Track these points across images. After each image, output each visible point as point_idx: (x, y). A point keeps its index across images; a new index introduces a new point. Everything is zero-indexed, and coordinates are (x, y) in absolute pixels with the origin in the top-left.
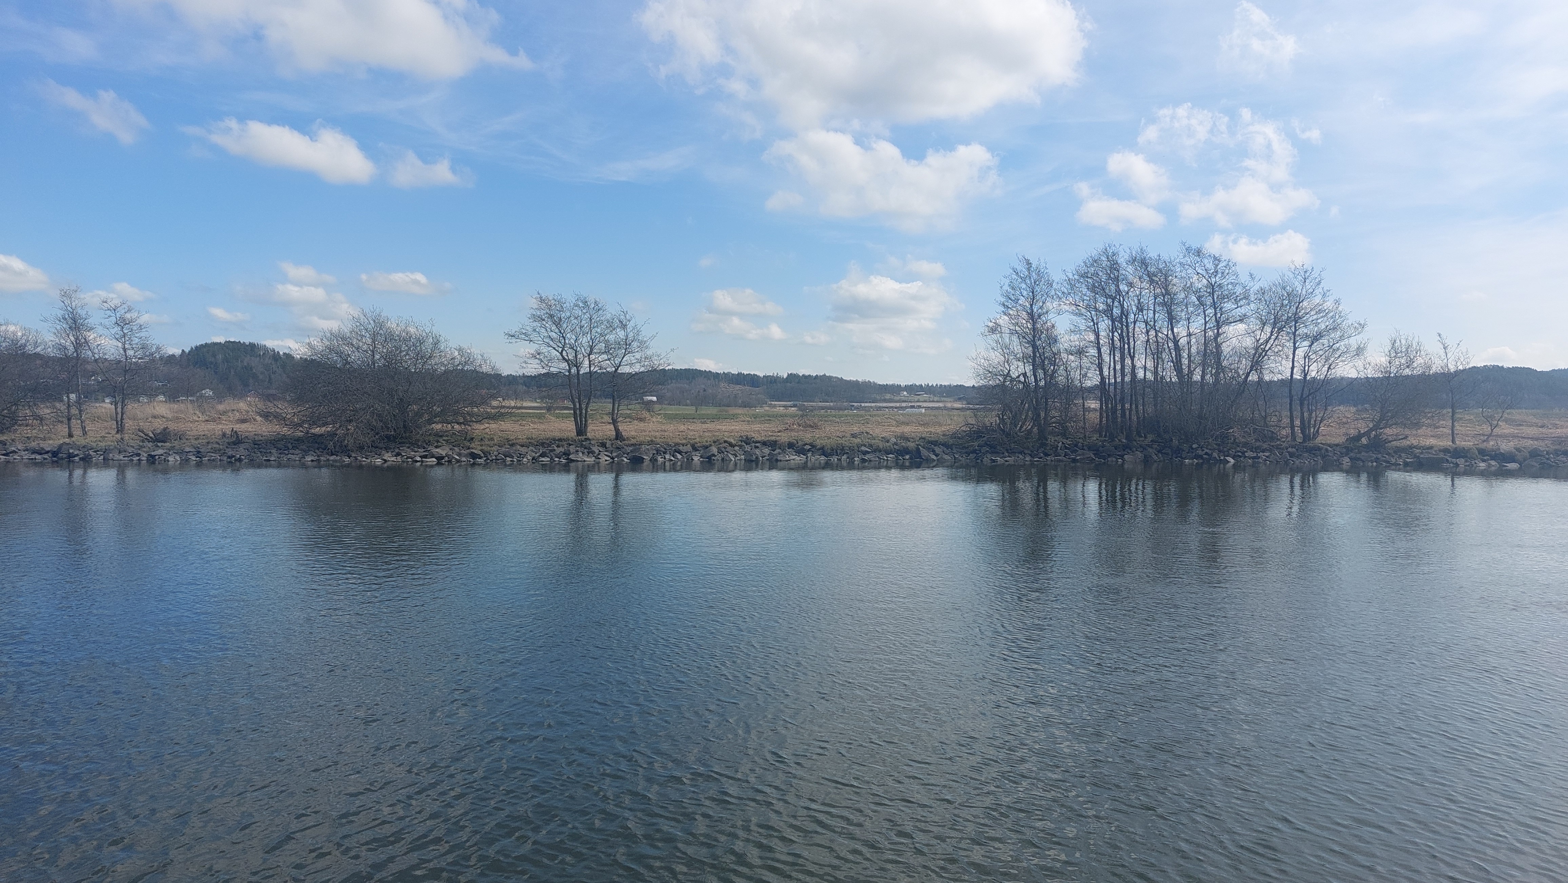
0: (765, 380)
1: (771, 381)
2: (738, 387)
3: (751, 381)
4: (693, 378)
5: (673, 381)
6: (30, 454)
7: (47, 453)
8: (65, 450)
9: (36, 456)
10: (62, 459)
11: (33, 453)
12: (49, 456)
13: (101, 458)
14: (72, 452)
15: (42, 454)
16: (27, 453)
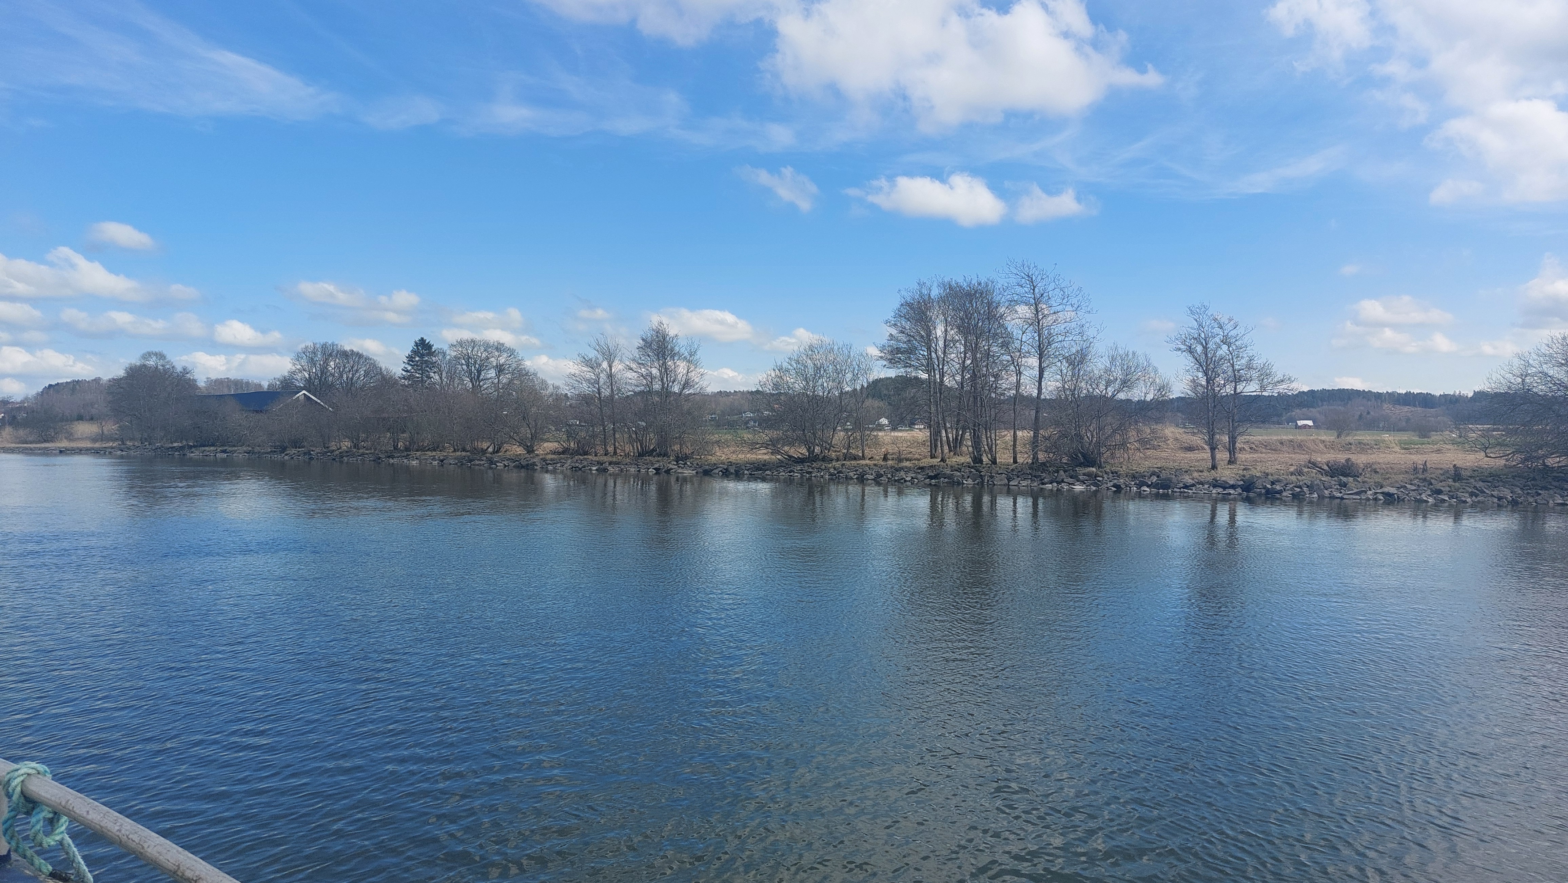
0: (1443, 400)
1: (1451, 402)
2: (1406, 409)
3: (1425, 400)
4: (1349, 399)
5: (1325, 403)
6: (1211, 488)
7: (1233, 487)
8: (1259, 484)
9: (1220, 490)
10: (1260, 495)
11: (1215, 486)
12: (1239, 490)
13: (1316, 495)
14: (1269, 486)
15: (1227, 488)
16: (1206, 486)
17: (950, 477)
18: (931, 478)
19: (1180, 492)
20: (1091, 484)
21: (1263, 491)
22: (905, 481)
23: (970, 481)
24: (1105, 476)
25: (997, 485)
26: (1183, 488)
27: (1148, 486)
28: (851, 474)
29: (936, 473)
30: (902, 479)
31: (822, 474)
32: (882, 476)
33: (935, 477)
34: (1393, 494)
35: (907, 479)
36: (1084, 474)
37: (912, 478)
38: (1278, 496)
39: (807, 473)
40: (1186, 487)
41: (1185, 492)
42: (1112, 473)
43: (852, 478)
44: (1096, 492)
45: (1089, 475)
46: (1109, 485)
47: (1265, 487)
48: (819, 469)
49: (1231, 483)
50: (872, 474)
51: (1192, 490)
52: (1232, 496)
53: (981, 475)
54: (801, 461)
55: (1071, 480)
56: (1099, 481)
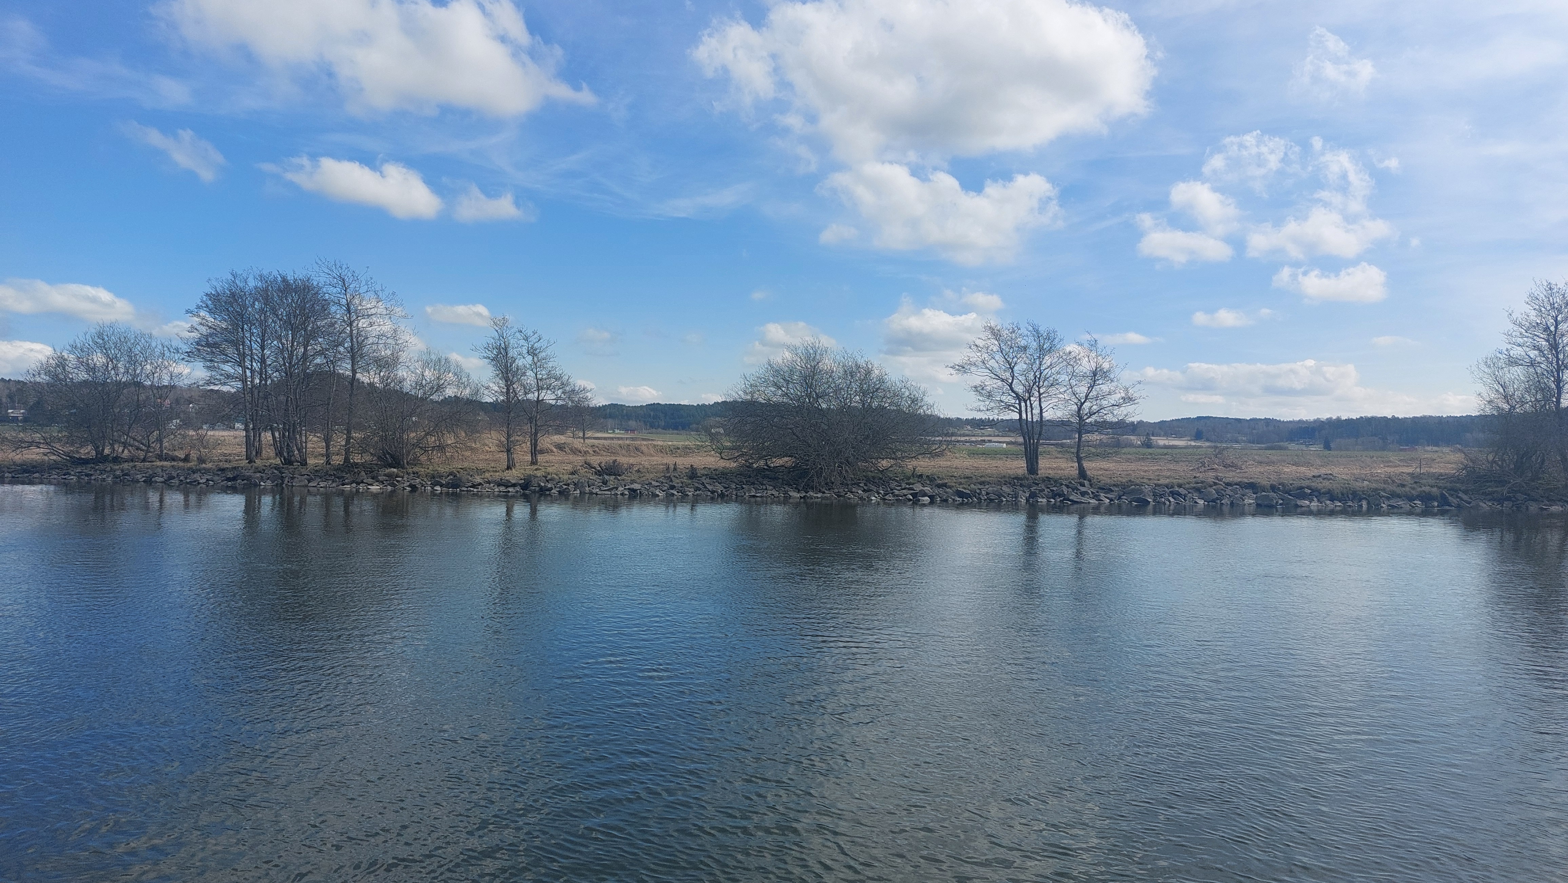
6: (496, 486)
7: (514, 485)
8: (534, 482)
9: (502, 489)
10: (534, 492)
11: (499, 485)
12: (518, 488)
13: (578, 492)
14: (543, 484)
15: (510, 486)
16: (492, 485)
17: (248, 478)
18: (229, 479)
19: (467, 491)
20: (389, 484)
21: (537, 489)
22: (199, 483)
23: (269, 483)
24: (406, 476)
25: (295, 486)
26: (471, 487)
27: (441, 486)
28: (139, 476)
29: (235, 475)
30: (195, 482)
31: (104, 476)
32: (174, 478)
33: (234, 479)
34: (637, 490)
35: (201, 481)
36: (385, 475)
37: (208, 480)
38: (548, 493)
39: (87, 475)
40: (474, 486)
41: (471, 491)
42: (414, 473)
43: (138, 481)
44: (393, 492)
45: (389, 475)
46: (405, 485)
47: (539, 485)
48: (103, 472)
49: (513, 482)
50: (163, 477)
51: (478, 488)
52: (510, 494)
53: (282, 477)
54: (84, 462)
55: (370, 481)
56: (398, 481)
